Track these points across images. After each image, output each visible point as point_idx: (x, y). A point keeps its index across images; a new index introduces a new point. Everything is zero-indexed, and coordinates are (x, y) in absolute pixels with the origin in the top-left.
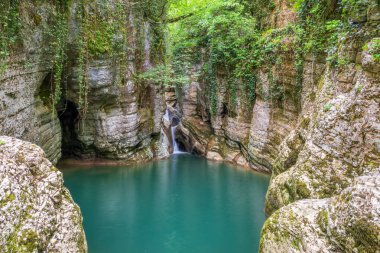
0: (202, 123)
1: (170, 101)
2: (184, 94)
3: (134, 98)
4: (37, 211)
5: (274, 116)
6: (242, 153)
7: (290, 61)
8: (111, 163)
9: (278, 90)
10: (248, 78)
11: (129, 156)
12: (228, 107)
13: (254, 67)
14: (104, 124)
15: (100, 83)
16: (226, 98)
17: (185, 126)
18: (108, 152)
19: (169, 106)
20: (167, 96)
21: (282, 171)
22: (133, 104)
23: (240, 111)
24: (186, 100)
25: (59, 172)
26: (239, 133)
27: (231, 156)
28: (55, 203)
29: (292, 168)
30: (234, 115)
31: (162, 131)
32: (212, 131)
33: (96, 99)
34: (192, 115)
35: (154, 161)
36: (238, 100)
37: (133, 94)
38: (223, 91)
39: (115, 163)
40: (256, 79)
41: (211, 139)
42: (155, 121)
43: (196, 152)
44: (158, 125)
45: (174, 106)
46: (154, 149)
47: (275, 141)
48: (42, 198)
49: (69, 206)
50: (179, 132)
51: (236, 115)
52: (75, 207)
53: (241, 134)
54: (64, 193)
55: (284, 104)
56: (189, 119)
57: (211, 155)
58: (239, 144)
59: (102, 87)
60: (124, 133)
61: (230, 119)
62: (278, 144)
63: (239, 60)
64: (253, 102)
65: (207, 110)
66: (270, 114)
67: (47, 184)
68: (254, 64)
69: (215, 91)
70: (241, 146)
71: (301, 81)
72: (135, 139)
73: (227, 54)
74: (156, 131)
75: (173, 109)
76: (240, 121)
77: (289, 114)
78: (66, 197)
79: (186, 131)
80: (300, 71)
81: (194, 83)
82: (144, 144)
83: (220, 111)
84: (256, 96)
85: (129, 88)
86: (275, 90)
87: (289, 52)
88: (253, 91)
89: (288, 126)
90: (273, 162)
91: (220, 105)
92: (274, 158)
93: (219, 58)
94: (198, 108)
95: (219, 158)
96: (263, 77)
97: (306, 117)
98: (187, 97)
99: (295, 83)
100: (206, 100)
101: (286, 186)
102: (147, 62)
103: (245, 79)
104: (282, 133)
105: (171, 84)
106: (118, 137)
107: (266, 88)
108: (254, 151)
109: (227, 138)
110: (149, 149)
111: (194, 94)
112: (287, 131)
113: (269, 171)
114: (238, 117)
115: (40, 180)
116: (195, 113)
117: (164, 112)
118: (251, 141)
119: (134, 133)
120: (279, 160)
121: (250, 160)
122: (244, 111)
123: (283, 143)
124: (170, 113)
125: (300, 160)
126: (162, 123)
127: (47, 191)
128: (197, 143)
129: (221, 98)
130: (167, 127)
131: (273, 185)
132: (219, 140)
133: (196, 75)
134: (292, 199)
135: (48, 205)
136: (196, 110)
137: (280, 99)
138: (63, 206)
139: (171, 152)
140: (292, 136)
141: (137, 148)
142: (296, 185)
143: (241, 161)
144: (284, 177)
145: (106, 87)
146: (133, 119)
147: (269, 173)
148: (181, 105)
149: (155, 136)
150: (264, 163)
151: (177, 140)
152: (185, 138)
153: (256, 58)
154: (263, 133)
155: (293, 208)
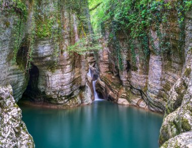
0: (113, 77)
1: (91, 63)
2: (100, 57)
3: (69, 62)
4: (4, 138)
5: (164, 68)
6: (142, 98)
7: (174, 18)
8: (53, 107)
9: (167, 45)
10: (142, 37)
11: (65, 103)
12: (131, 63)
13: (145, 28)
14: (50, 79)
15: (45, 54)
16: (129, 56)
17: (102, 80)
18: (52, 99)
19: (91, 66)
20: (89, 59)
21: (172, 111)
22: (68, 66)
23: (140, 65)
24: (101, 61)
25: (19, 109)
26: (140, 83)
27: (135, 101)
28: (16, 133)
29: (179, 109)
30: (135, 69)
31: (87, 85)
32: (121, 83)
33: (44, 63)
34: (107, 72)
35: (81, 106)
36: (137, 57)
37: (68, 60)
38: (125, 51)
39: (56, 107)
40: (148, 38)
41: (120, 89)
42: (82, 77)
43: (110, 99)
44: (84, 80)
45: (94, 66)
46: (81, 98)
47: (167, 88)
48: (7, 128)
49: (25, 135)
50: (98, 85)
51: (137, 69)
52: (29, 137)
53: (142, 83)
54: (22, 125)
55: (172, 57)
56: (105, 75)
57: (121, 101)
58: (141, 91)
59: (46, 56)
60: (62, 86)
61: (133, 73)
62: (169, 90)
63: (132, 24)
64: (148, 58)
65: (116, 67)
66: (162, 66)
67: (10, 117)
68: (144, 24)
69: (120, 52)
70: (142, 93)
71: (184, 36)
72: (69, 90)
73: (122, 22)
74: (83, 85)
75: (94, 68)
76: (140, 73)
77: (176, 65)
78: (23, 129)
79: (102, 83)
80: (183, 28)
81: (105, 48)
82: (75, 94)
83: (125, 66)
84: (150, 52)
85: (65, 56)
86: (164, 45)
87: (172, 10)
88: (148, 48)
89: (175, 75)
90: (165, 104)
91: (125, 62)
92: (166, 101)
93: (118, 27)
94: (110, 66)
95: (126, 103)
96: (153, 35)
97: (188, 67)
98: (102, 59)
99: (179, 38)
100: (114, 60)
101: (174, 122)
102: (77, 38)
103: (140, 39)
104: (171, 81)
105: (91, 51)
106: (58, 88)
107: (157, 45)
108: (152, 96)
109: (131, 87)
110: (78, 98)
111: (106, 56)
112: (175, 79)
113: (163, 111)
114: (139, 70)
115: (6, 113)
116: (108, 70)
117: (88, 71)
118: (149, 88)
119: (69, 86)
120: (169, 102)
121: (149, 103)
122: (142, 65)
123: (173, 89)
124: (92, 72)
125: (184, 102)
126: (87, 78)
127: (11, 123)
128: (110, 93)
129: (125, 57)
130: (90, 81)
131: (165, 123)
132: (126, 89)
133: (106, 43)
134: (179, 132)
135: (11, 134)
136: (109, 67)
137: (169, 53)
138: (21, 136)
139: (93, 100)
140: (178, 83)
141: (70, 97)
142: (181, 121)
143: (143, 104)
144: (173, 116)
145: (49, 56)
146: (68, 77)
147: (163, 113)
148: (98, 65)
149: (82, 88)
150: (159, 105)
151: (97, 91)
152: (102, 89)
153: (145, 19)
154: (158, 82)
155: (178, 139)
